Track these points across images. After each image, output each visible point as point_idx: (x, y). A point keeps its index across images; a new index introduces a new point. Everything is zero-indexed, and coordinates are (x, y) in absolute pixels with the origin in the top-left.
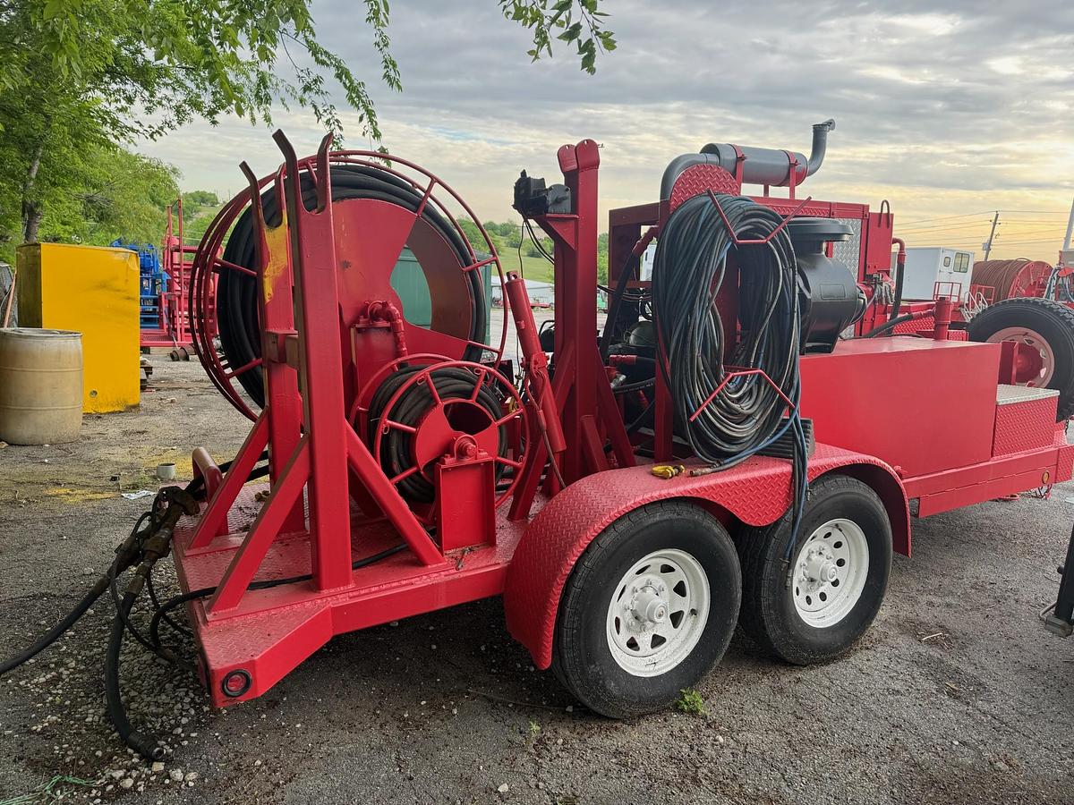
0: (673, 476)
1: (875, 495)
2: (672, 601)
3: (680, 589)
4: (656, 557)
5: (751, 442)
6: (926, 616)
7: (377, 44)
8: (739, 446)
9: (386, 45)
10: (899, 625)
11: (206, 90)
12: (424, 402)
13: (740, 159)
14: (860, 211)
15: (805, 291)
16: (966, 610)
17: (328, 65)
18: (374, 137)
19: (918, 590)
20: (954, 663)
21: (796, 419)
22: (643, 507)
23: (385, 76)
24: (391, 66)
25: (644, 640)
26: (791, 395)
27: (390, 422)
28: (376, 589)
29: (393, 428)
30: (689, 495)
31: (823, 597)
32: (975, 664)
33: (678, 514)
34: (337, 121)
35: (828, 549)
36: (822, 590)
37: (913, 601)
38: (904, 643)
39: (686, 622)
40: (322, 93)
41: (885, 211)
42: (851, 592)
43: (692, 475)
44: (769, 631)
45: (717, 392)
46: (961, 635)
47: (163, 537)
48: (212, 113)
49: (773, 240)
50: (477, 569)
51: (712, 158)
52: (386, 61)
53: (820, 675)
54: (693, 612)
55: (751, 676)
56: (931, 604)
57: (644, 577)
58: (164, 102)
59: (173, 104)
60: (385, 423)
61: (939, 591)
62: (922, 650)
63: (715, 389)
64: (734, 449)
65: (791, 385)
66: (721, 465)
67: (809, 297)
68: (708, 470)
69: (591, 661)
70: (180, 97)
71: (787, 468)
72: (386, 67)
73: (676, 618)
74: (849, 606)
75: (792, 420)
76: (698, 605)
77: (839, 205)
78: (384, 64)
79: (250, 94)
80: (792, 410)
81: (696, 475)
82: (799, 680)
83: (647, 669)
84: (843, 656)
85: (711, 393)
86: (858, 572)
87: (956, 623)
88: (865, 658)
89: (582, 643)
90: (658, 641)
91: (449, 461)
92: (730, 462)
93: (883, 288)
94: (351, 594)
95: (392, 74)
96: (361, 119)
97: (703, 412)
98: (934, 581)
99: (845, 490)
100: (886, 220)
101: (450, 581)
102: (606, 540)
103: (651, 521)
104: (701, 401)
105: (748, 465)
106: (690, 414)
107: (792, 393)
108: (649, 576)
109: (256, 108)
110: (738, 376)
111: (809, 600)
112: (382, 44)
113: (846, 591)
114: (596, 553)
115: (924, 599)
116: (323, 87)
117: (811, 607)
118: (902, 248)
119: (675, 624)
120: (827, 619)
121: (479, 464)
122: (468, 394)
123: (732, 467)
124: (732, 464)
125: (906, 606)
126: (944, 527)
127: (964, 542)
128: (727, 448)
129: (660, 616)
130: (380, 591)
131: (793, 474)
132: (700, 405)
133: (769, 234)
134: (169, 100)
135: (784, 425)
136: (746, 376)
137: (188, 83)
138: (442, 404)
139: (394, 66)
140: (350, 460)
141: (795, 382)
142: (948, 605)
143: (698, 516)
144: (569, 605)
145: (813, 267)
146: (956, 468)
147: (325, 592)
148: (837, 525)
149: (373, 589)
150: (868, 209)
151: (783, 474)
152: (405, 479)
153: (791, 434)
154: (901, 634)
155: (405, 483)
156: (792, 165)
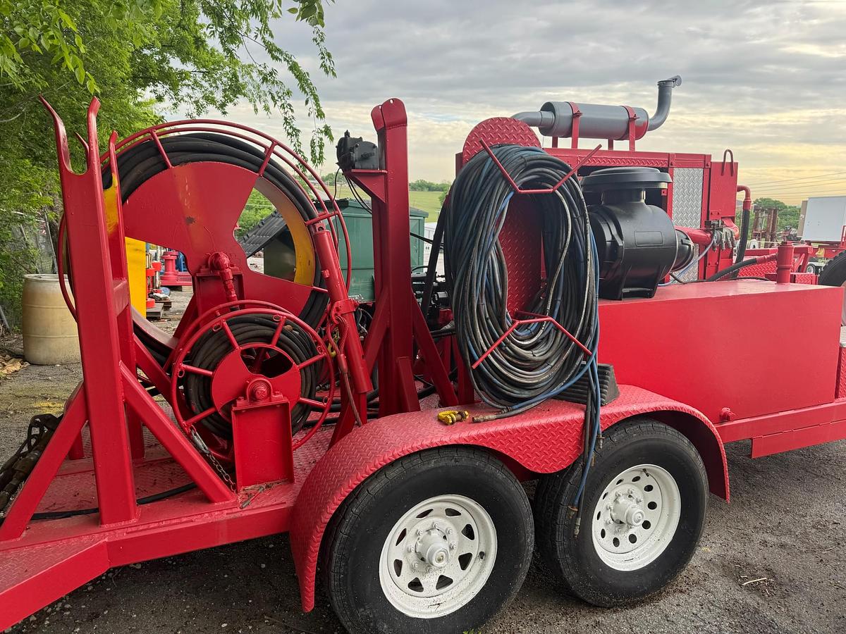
0: (453, 423)
1: (686, 441)
2: (461, 544)
3: (469, 532)
4: (440, 501)
5: (545, 388)
6: (755, 556)
7: (315, 40)
8: (532, 391)
9: (322, 40)
10: (724, 566)
11: (217, 87)
12: (224, 347)
13: (576, 115)
14: (702, 161)
15: (618, 239)
16: (801, 552)
17: (280, 60)
18: (317, 117)
19: (755, 528)
20: (769, 614)
21: (592, 366)
22: (420, 452)
23: (322, 65)
24: (327, 57)
25: (429, 581)
26: (588, 342)
27: (185, 366)
28: (156, 525)
29: (188, 373)
30: (463, 443)
31: (633, 539)
32: (793, 617)
33: (456, 461)
34: (289, 105)
35: (638, 492)
36: (631, 532)
37: (745, 538)
38: (722, 588)
39: (474, 564)
40: (277, 83)
41: (728, 160)
42: (663, 535)
43: (474, 422)
44: (566, 574)
45: (502, 338)
46: (787, 581)
47: (32, 458)
48: (223, 105)
49: (561, 189)
50: (262, 507)
51: (548, 115)
52: (322, 53)
53: (622, 620)
54: (482, 555)
55: (549, 616)
56: (764, 543)
57: (427, 521)
58: (185, 99)
59: (193, 100)
60: (180, 367)
61: (777, 529)
62: (739, 596)
63: (500, 336)
64: (526, 394)
65: (588, 332)
66: (508, 411)
67: (620, 244)
68: (492, 416)
69: (360, 604)
70: (198, 94)
71: (579, 415)
72: (322, 58)
73: (465, 560)
74: (658, 551)
75: (588, 366)
76: (486, 550)
77: (677, 155)
78: (321, 55)
79: (253, 89)
80: (587, 357)
81: (478, 422)
82: (598, 623)
83: (429, 610)
84: (652, 599)
85: (495, 339)
86: (670, 515)
87: (784, 565)
88: (676, 602)
89: (350, 588)
90: (444, 582)
91: (241, 403)
92: (520, 408)
93: (724, 234)
94: (130, 530)
95: (328, 63)
96: (307, 102)
97: (487, 358)
98: (775, 518)
99: (649, 436)
100: (730, 169)
101: (231, 519)
102: (376, 487)
103: (424, 468)
104: (485, 348)
105: (538, 411)
106: (473, 361)
107: (590, 340)
108: (435, 519)
109: (258, 100)
110: (535, 322)
111: (616, 542)
112: (319, 40)
113: (658, 534)
114: (364, 500)
115: (758, 537)
116: (278, 78)
117: (618, 549)
118: (748, 195)
119: (464, 566)
120: (634, 562)
121: (274, 407)
122: (268, 339)
123: (519, 414)
124: (520, 411)
125: (738, 545)
126: (802, 460)
127: (817, 476)
128: (517, 393)
129: (439, 560)
130: (159, 527)
131: (585, 421)
132: (484, 352)
133: (556, 183)
134: (191, 97)
135: (580, 371)
136: (542, 322)
137: (203, 83)
138: (239, 348)
139: (329, 56)
140: (127, 405)
141: (593, 329)
142: (782, 546)
143: (479, 462)
144: (336, 550)
145: (630, 215)
146: (795, 409)
147: (106, 526)
148: (645, 470)
149: (152, 526)
150: (710, 159)
151: (573, 421)
152: (206, 418)
153: (585, 381)
154: (723, 576)
155: (205, 422)
156: (632, 120)
